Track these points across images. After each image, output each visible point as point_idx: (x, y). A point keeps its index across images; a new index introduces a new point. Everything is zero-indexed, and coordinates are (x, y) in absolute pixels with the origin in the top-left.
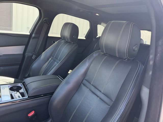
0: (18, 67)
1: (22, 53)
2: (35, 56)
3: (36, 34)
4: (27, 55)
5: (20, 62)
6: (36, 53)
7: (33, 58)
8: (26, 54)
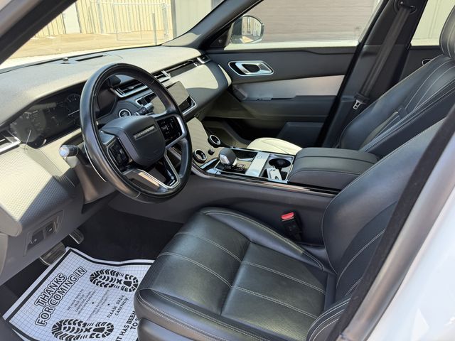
0: (320, 125)
1: (336, 94)
2: (361, 103)
3: (371, 43)
4: (344, 99)
5: (326, 116)
6: (366, 94)
7: (355, 107)
8: (343, 96)
